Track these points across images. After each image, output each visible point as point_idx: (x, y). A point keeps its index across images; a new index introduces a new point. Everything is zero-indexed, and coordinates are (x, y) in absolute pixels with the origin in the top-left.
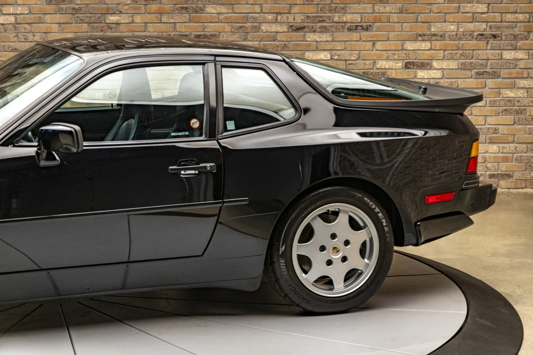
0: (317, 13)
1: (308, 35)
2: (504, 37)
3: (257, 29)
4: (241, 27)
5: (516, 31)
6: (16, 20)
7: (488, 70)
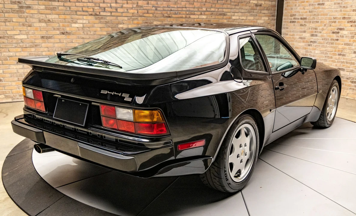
6: (83, 25)
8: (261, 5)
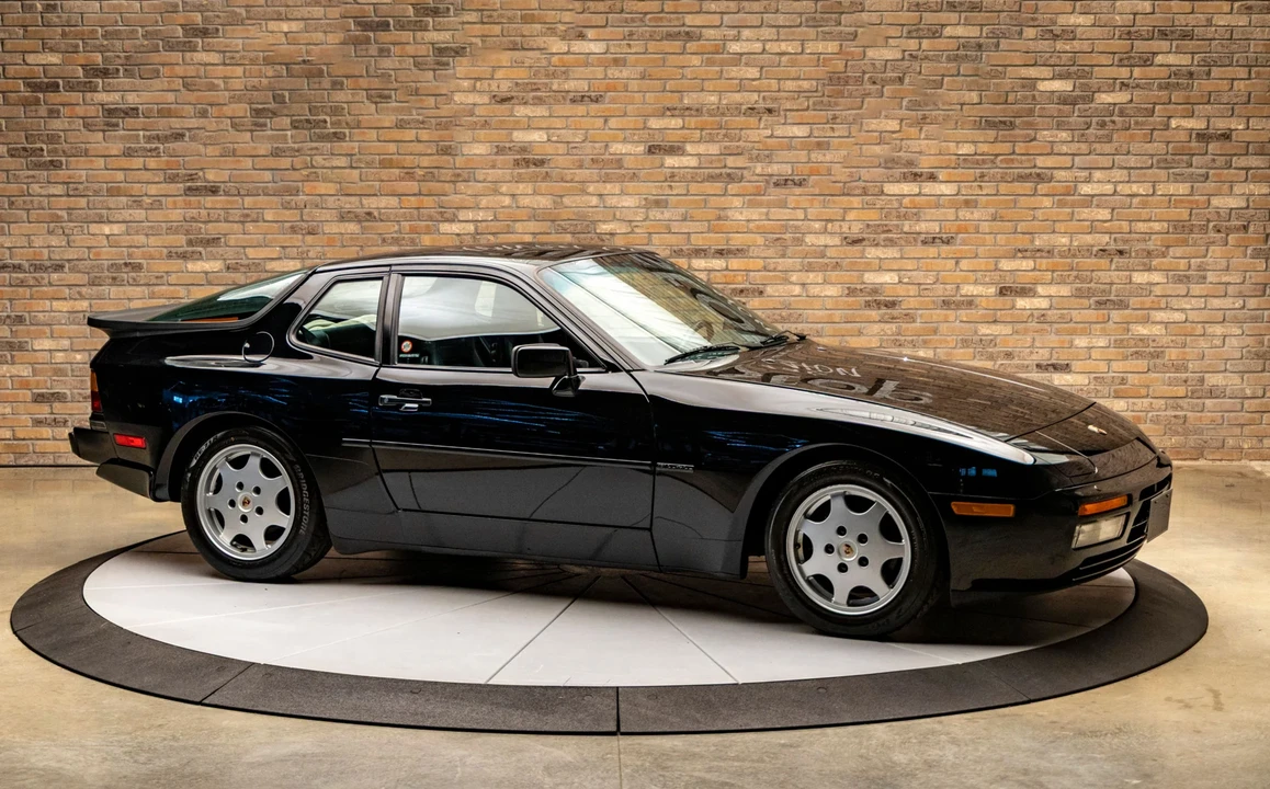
0: (881, 220)
1: (868, 249)
2: (1133, 254)
3: (799, 241)
4: (778, 239)
5: (1151, 246)
6: (476, 229)
7: (1112, 298)
8: (1226, 136)
